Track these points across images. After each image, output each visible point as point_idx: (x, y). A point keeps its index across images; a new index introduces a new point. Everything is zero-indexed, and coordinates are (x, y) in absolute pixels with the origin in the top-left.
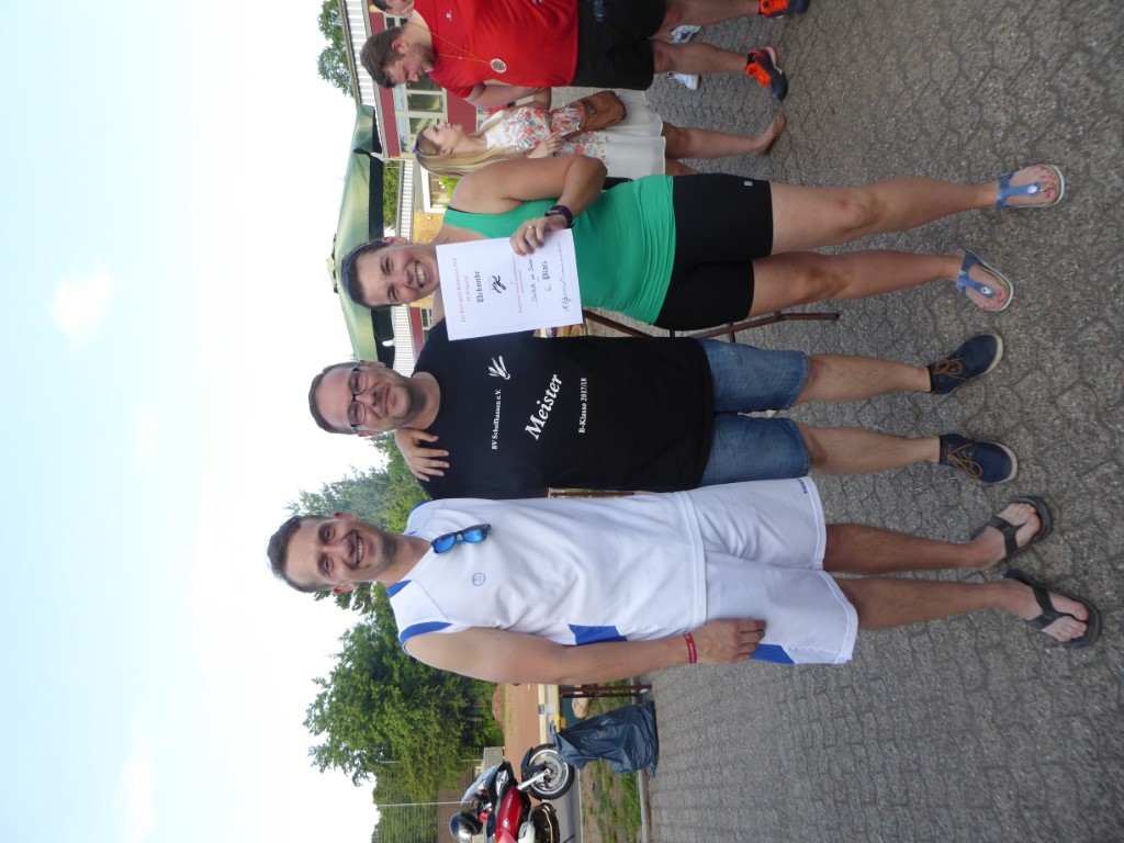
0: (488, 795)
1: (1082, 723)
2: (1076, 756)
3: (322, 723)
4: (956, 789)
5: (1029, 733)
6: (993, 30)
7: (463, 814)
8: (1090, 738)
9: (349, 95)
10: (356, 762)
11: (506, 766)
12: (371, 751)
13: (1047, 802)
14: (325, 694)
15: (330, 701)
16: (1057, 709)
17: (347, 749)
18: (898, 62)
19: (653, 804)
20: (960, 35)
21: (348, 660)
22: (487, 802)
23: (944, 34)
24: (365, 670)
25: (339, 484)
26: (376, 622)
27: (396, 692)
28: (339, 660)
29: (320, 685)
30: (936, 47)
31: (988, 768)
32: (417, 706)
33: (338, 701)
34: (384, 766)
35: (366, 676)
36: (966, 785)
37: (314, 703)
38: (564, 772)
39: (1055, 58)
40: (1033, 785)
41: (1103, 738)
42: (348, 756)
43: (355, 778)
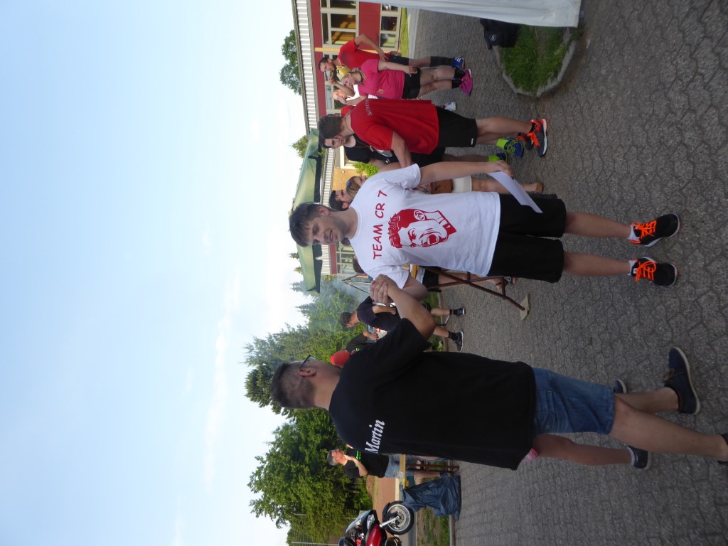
0: (362, 528)
2: (633, 493)
3: (260, 485)
4: (591, 513)
5: (617, 483)
6: (615, 155)
9: (298, 94)
10: (279, 512)
12: (289, 506)
14: (262, 467)
15: (265, 472)
17: (273, 503)
18: (581, 155)
20: (604, 151)
21: (278, 447)
22: (360, 532)
24: (288, 453)
25: (278, 334)
26: (297, 423)
27: (307, 469)
28: (272, 446)
29: (260, 461)
30: (595, 154)
32: (319, 480)
33: (270, 472)
34: (296, 516)
35: (288, 457)
36: (594, 510)
37: (255, 472)
38: (407, 519)
39: (635, 175)
40: (618, 508)
42: (274, 508)
43: (277, 523)
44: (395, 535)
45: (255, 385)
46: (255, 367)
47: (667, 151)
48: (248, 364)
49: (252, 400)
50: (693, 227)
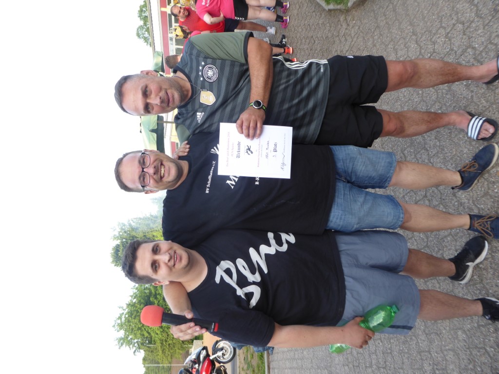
0: (197, 361)
1: (462, 333)
2: (459, 347)
3: (121, 326)
4: (407, 361)
5: (439, 337)
6: (435, 37)
7: (185, 369)
8: (465, 339)
9: (149, 46)
10: (135, 345)
11: (205, 348)
12: (143, 340)
13: (446, 367)
14: (123, 313)
15: (125, 317)
16: (452, 326)
17: (131, 339)
18: (394, 47)
19: (271, 366)
20: (421, 37)
21: (134, 298)
22: (195, 364)
23: (414, 37)
24: (142, 303)
25: (134, 219)
28: (130, 298)
29: (121, 309)
30: (410, 42)
31: (421, 352)
33: (129, 316)
34: (148, 347)
35: (142, 306)
36: (411, 359)
37: (118, 317)
38: (231, 352)
39: (460, 50)
40: (440, 359)
41: (471, 339)
42: (132, 342)
43: (134, 352)
44: (222, 364)
45: (117, 255)
46: (118, 242)
48: (112, 239)
49: (115, 265)
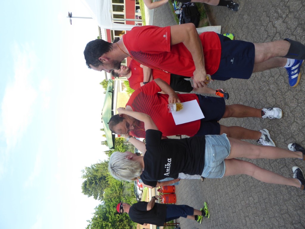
14: (90, 225)
21: (96, 215)
26: (105, 203)
27: (110, 224)
28: (94, 215)
29: (88, 222)
33: (93, 227)
37: (87, 227)
45: (86, 187)
46: (86, 179)
47: (263, 92)
48: (82, 178)
49: (84, 194)
50: (278, 124)
